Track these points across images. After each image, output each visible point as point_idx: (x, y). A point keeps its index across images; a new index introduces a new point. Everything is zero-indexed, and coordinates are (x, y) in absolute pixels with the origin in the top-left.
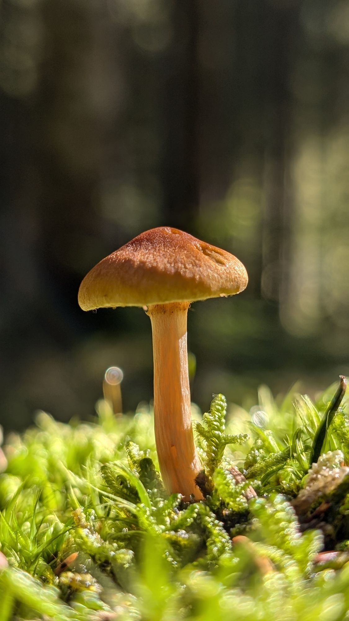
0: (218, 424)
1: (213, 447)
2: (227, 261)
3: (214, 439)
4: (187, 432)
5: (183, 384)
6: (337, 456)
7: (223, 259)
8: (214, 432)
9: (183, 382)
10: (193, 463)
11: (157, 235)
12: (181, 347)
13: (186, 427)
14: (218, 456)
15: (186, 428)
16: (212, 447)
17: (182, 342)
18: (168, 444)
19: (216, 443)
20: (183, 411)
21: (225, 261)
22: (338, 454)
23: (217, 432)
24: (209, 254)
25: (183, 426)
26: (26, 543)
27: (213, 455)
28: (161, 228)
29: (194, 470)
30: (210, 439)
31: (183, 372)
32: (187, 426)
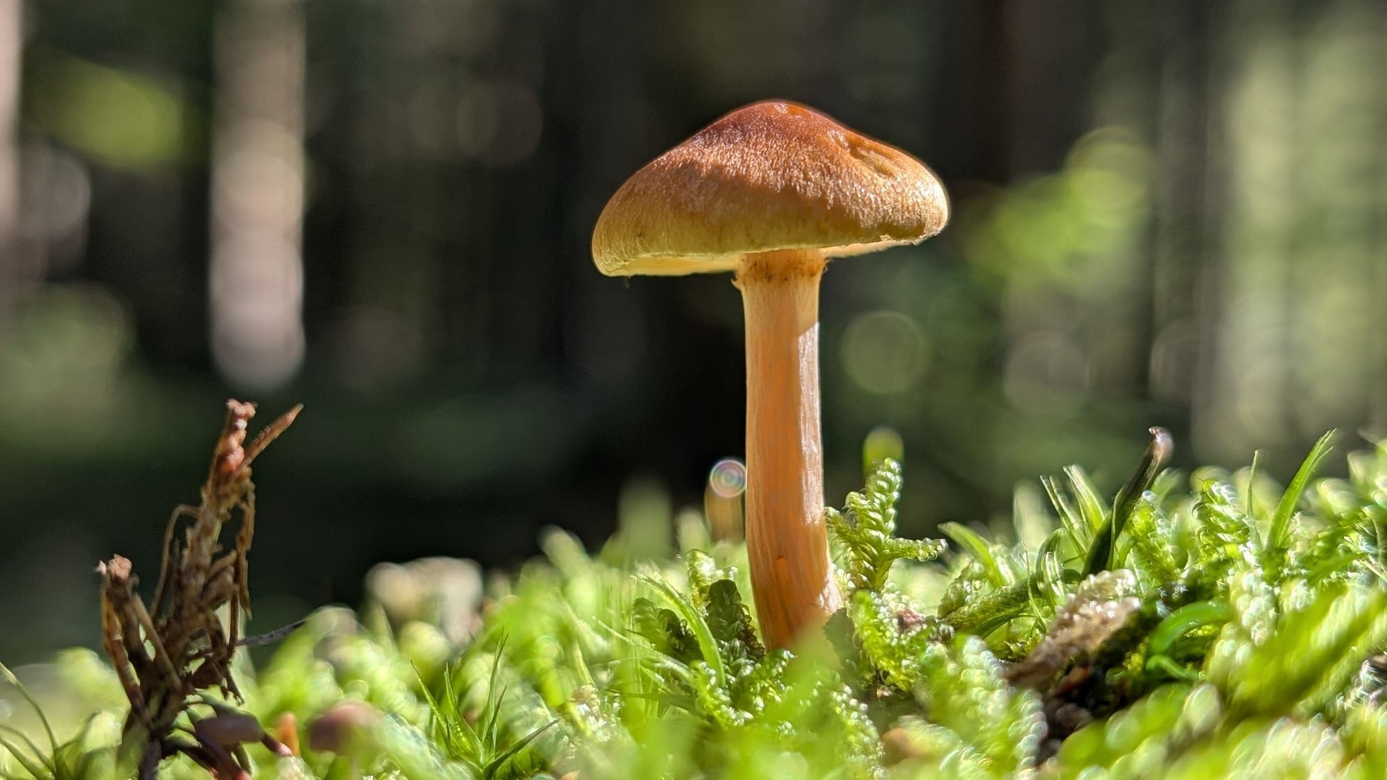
0: (879, 517)
1: (864, 562)
2: (899, 170)
3: (869, 547)
4: (811, 529)
5: (805, 430)
6: (1119, 581)
7: (892, 166)
8: (868, 532)
9: (805, 426)
10: (823, 595)
11: (757, 116)
12: (804, 354)
13: (809, 520)
14: (875, 582)
15: (809, 522)
16: (862, 562)
17: (805, 343)
18: (770, 554)
19: (872, 556)
20: (804, 486)
21: (896, 170)
22: (1122, 577)
23: (874, 533)
24: (862, 155)
25: (804, 519)
26: (473, 749)
27: (865, 578)
28: (766, 105)
29: (824, 609)
30: (859, 548)
31: (806, 405)
32: (812, 518)
